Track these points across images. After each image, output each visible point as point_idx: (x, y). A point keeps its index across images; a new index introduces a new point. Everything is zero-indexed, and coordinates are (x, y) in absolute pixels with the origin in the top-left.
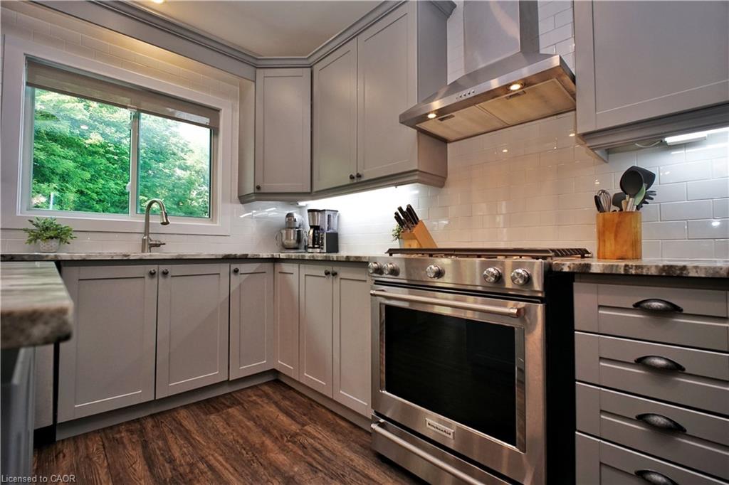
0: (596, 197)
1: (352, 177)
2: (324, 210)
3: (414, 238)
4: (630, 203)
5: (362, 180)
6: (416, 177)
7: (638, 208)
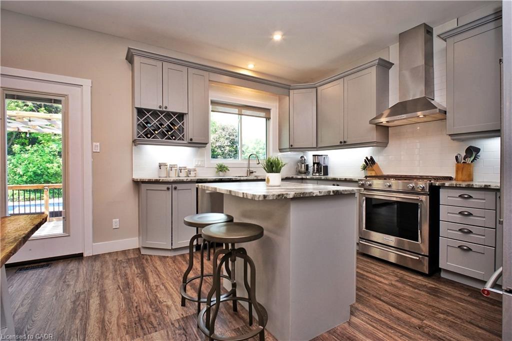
0: (456, 157)
1: (341, 142)
2: (322, 155)
3: (373, 170)
4: (469, 160)
5: (347, 143)
6: (375, 145)
7: (472, 162)
